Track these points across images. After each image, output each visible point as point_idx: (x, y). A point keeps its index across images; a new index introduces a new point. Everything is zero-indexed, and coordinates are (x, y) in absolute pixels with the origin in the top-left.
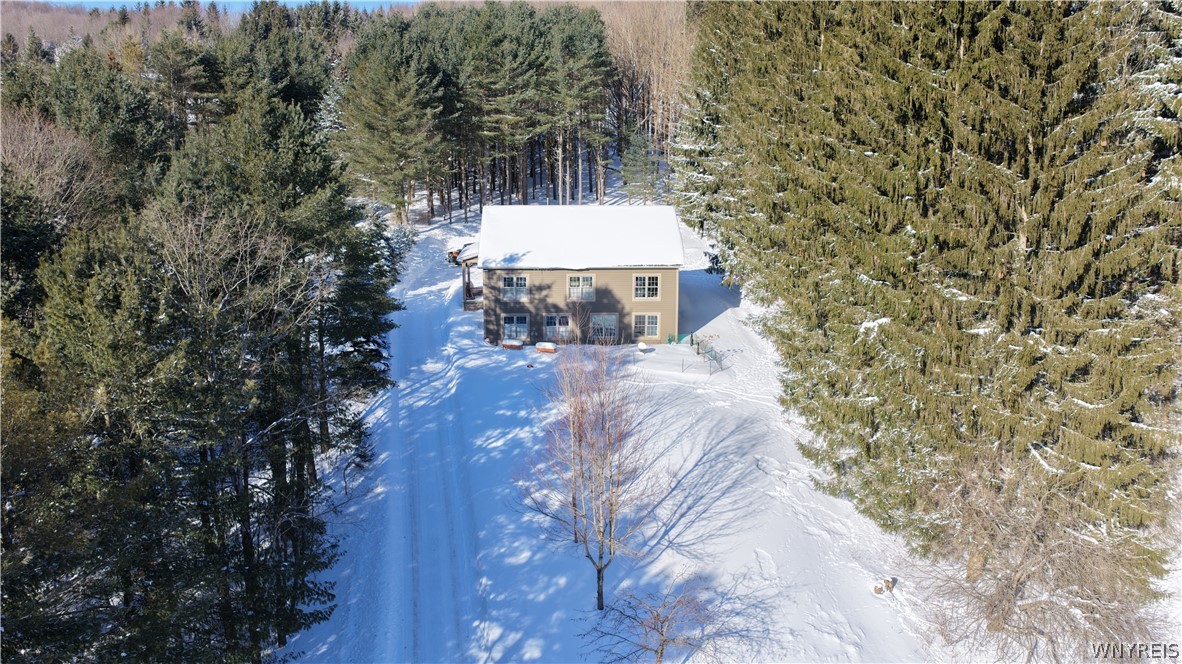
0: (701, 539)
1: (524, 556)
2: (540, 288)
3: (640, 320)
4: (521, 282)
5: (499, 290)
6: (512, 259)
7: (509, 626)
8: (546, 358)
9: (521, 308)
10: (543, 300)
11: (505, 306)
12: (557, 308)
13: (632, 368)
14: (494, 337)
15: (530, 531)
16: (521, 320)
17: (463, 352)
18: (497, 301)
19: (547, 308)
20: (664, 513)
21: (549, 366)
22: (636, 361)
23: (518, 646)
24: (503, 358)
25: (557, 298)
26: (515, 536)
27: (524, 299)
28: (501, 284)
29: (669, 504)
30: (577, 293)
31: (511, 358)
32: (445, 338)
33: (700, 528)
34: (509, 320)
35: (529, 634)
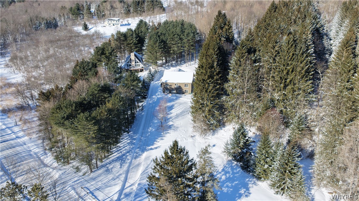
0: (175, 121)
1: (156, 122)
2: (170, 86)
3: (185, 91)
4: (168, 85)
5: (165, 86)
6: (166, 81)
7: (152, 128)
8: (170, 96)
9: (168, 88)
10: (171, 87)
11: (165, 88)
12: (173, 88)
13: (181, 98)
14: (164, 92)
15: (158, 119)
16: (168, 90)
17: (158, 95)
18: (164, 87)
19: (171, 88)
20: (173, 118)
21: (170, 97)
22: (182, 97)
23: (152, 129)
24: (164, 96)
25: (173, 87)
26: (156, 119)
27: (168, 87)
28: (165, 85)
29: (174, 117)
30: (176, 86)
31: (165, 96)
32: (157, 92)
33: (176, 120)
34: (166, 90)
35: (154, 129)
